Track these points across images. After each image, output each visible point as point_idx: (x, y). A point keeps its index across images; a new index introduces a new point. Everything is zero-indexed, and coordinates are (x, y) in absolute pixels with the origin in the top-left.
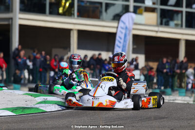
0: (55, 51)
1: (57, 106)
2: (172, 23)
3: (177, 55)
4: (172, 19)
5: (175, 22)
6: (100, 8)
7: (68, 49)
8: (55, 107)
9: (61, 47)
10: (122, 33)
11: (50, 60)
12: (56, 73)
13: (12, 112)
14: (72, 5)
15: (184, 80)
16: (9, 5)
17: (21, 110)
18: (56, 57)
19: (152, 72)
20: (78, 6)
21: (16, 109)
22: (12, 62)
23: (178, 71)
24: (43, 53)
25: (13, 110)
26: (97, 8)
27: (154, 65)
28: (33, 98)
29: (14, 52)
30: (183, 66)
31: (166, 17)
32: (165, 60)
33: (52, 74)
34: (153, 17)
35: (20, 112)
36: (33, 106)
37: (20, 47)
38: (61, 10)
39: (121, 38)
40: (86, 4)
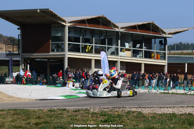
0: (84, 69)
2: (138, 56)
3: (140, 70)
4: (138, 54)
5: (140, 55)
6: (105, 49)
8: (84, 95)
9: (87, 67)
11: (82, 73)
12: (85, 79)
14: (92, 48)
16: (63, 49)
17: (69, 96)
20: (95, 48)
25: (65, 96)
26: (103, 49)
28: (74, 91)
30: (144, 76)
31: (135, 53)
32: (135, 73)
33: (83, 79)
34: (129, 53)
35: (68, 98)
36: (74, 95)
38: (87, 50)
40: (98, 47)
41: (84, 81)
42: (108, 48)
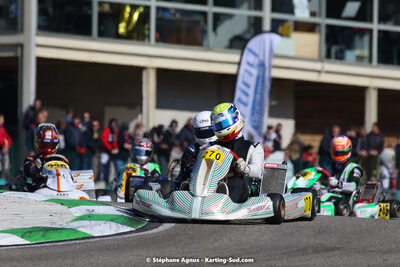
0: (110, 113)
1: (114, 224)
2: (350, 55)
3: (360, 120)
4: (350, 46)
5: (358, 52)
6: (202, 23)
7: (138, 108)
8: (110, 227)
9: (122, 104)
10: (250, 74)
11: (101, 130)
13: (22, 237)
14: (145, 18)
15: (375, 172)
16: (16, 18)
17: (41, 233)
18: (114, 124)
19: (311, 154)
20: (158, 19)
21: (30, 232)
22: (23, 135)
23: (364, 153)
24: (87, 115)
25: (25, 233)
26: (197, 23)
27: (314, 141)
28: (64, 208)
29: (27, 115)
31: (338, 42)
34: (312, 42)
35: (38, 238)
36: (65, 225)
37: (38, 103)
38: (122, 29)
39: (247, 85)
40: (174, 14)
41: (107, 167)
42: (218, 18)
